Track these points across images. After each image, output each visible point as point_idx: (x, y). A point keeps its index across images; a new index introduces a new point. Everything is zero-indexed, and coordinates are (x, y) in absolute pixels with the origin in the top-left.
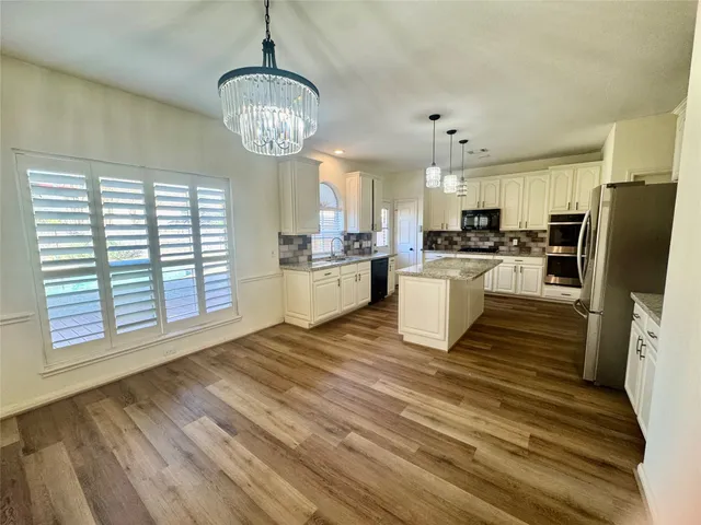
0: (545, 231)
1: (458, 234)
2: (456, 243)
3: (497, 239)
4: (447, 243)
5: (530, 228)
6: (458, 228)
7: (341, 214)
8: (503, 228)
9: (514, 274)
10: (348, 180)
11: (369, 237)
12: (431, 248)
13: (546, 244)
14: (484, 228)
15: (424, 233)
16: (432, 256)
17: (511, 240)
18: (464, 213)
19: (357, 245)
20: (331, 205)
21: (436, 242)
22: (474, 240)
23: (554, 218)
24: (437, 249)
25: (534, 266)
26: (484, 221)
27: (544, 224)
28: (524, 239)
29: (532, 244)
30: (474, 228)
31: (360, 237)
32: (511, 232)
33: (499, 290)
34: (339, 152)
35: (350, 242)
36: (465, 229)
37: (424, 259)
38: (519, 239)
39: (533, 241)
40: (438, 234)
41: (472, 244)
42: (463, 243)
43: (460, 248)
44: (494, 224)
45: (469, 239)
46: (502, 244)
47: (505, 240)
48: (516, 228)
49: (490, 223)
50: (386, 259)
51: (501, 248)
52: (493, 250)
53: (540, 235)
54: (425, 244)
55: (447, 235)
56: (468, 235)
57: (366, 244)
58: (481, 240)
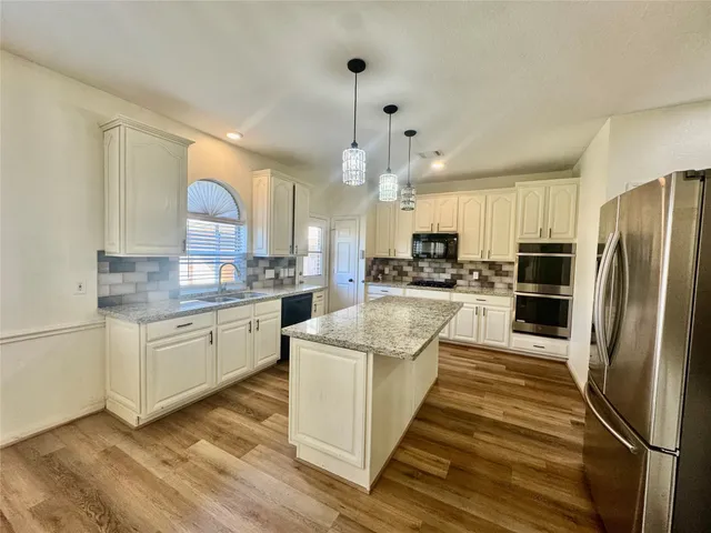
0: (512, 263)
1: (409, 263)
2: (406, 274)
3: (454, 271)
4: (395, 273)
5: (493, 258)
6: (408, 255)
7: (244, 229)
8: (462, 257)
9: (476, 316)
10: (256, 180)
11: (292, 263)
12: (376, 279)
13: (514, 280)
14: (440, 257)
15: (367, 259)
16: (377, 290)
17: (471, 272)
18: (416, 237)
19: (270, 274)
20: (227, 215)
21: (382, 272)
22: (427, 271)
23: (523, 247)
24: (384, 280)
25: (501, 307)
26: (439, 248)
27: (511, 255)
28: (486, 272)
29: (495, 279)
30: (429, 256)
31: (275, 262)
32: (471, 262)
33: (457, 337)
34: (233, 137)
35: (258, 271)
36: (417, 257)
37: (366, 293)
38: (480, 271)
39: (496, 275)
40: (386, 261)
41: (424, 276)
42: (415, 274)
43: (410, 280)
44: (451, 252)
45: (422, 269)
46: (461, 277)
47: (464, 272)
48: (477, 257)
49: (446, 250)
50: (309, 295)
51: (459, 282)
52: (449, 285)
53: (505, 268)
54: (368, 273)
55: (396, 263)
56: (421, 264)
57: (285, 273)
58: (436, 270)
